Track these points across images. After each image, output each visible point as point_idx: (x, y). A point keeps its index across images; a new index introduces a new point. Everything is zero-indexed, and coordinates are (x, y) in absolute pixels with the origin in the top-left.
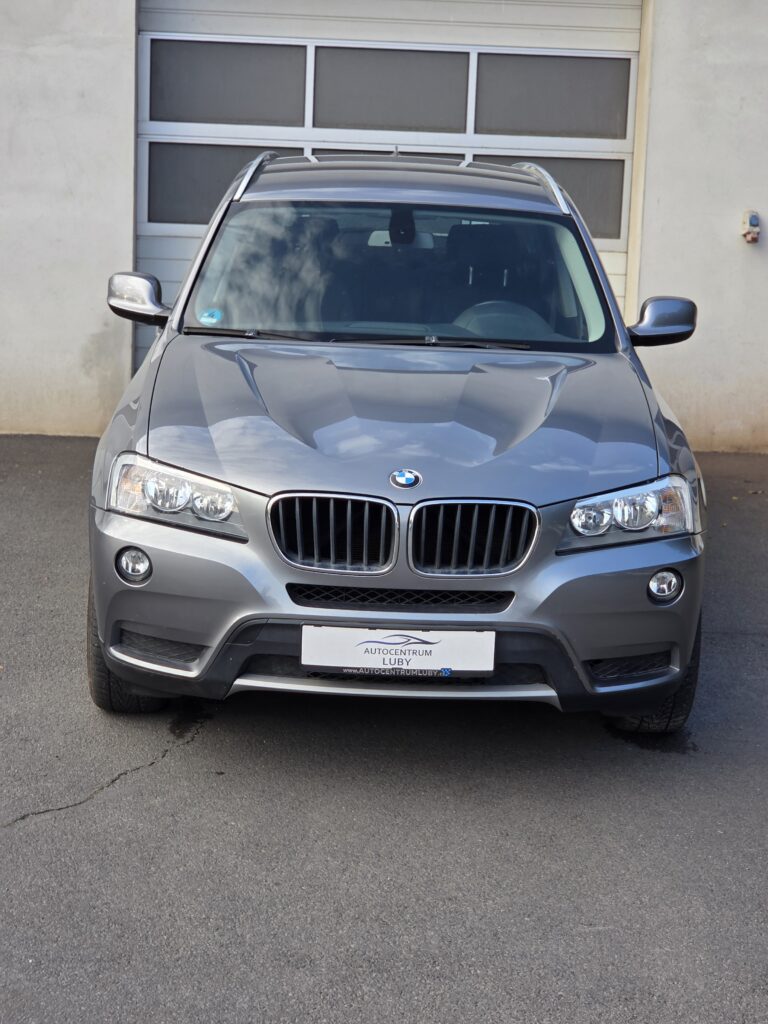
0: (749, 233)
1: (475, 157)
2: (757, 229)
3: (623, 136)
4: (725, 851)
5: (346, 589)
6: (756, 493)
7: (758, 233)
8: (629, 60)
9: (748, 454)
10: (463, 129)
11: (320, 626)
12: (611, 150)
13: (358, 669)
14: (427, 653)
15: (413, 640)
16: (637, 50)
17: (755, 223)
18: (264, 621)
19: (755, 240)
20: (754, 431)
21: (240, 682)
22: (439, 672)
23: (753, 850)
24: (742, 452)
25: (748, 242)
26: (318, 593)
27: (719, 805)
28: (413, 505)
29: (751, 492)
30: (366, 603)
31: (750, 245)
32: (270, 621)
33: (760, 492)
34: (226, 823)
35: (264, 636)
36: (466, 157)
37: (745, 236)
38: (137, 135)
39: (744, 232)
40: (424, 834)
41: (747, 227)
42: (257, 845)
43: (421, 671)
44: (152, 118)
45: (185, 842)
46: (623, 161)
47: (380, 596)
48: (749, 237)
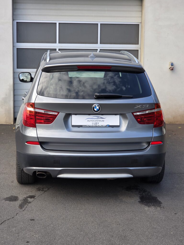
0: (171, 68)
1: (100, 50)
2: (173, 67)
3: (138, 44)
4: (174, 239)
6: (175, 134)
7: (173, 68)
8: (139, 25)
9: (173, 124)
10: (97, 43)
12: (135, 47)
16: (141, 22)
17: (172, 65)
19: (172, 69)
20: (174, 118)
23: (182, 238)
24: (171, 123)
25: (171, 70)
27: (171, 225)
29: (174, 134)
31: (171, 71)
33: (176, 134)
34: (33, 235)
36: (98, 50)
37: (170, 68)
38: (13, 46)
39: (170, 67)
40: (89, 237)
41: (170, 66)
42: (42, 242)
44: (17, 42)
45: (21, 242)
46: (138, 50)
48: (171, 69)
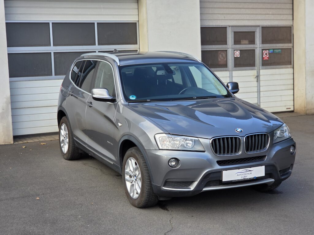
5: (229, 160)
11: (227, 170)
13: (236, 180)
14: (251, 173)
15: (248, 171)
18: (212, 172)
21: (204, 189)
22: (254, 178)
26: (231, 161)
28: (244, 136)
30: (242, 162)
32: (213, 171)
35: (211, 176)
43: (250, 178)
47: (233, 161)
